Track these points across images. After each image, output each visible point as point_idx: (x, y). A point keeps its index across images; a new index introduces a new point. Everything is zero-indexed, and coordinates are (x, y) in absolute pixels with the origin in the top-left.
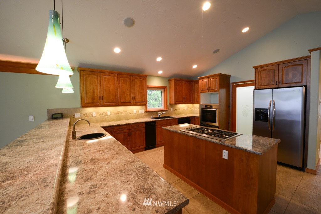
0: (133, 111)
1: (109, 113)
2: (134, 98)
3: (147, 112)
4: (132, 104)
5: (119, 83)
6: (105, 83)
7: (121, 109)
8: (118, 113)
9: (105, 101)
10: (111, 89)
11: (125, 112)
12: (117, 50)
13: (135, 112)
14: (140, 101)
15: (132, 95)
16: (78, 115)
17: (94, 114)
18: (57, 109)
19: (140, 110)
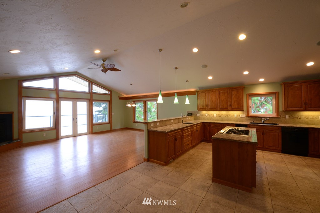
0: (234, 115)
1: (215, 115)
2: (231, 105)
3: (249, 117)
4: (229, 109)
5: (219, 96)
6: (210, 97)
7: (224, 113)
8: (222, 115)
9: (210, 107)
10: (213, 100)
11: (227, 115)
12: (210, 78)
13: (235, 115)
14: (236, 108)
15: (229, 103)
16: (198, 115)
17: (206, 115)
18: (190, 111)
19: (241, 115)
